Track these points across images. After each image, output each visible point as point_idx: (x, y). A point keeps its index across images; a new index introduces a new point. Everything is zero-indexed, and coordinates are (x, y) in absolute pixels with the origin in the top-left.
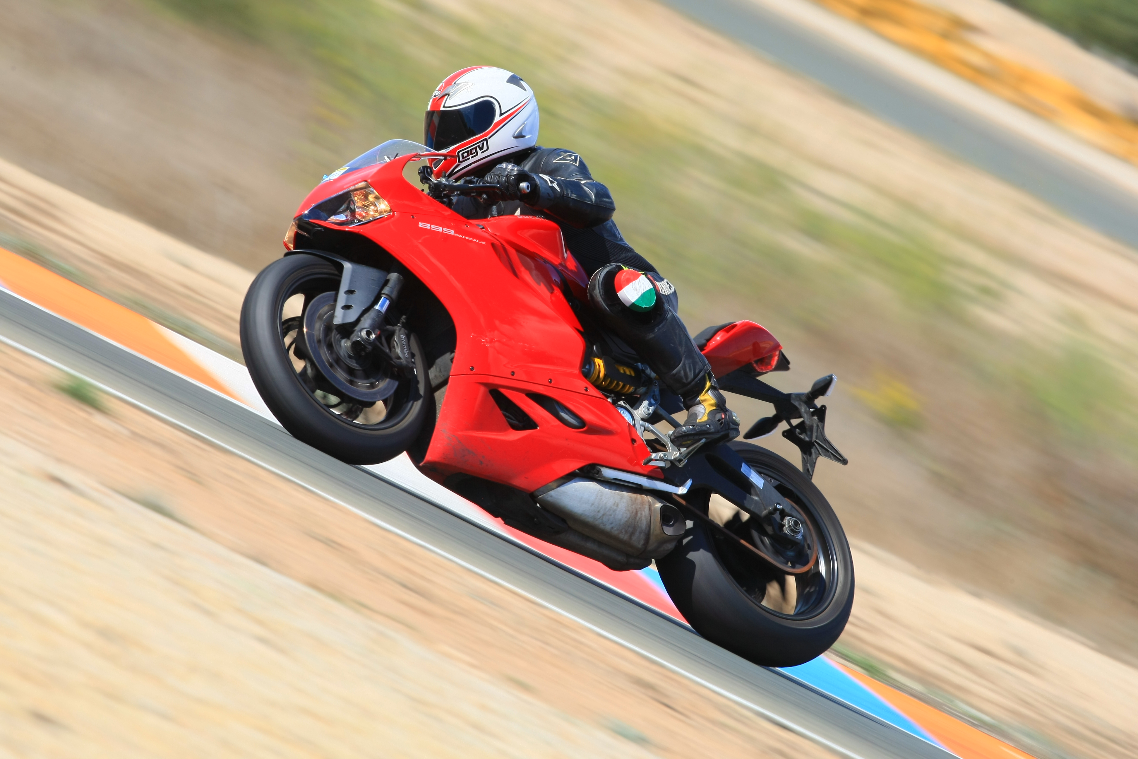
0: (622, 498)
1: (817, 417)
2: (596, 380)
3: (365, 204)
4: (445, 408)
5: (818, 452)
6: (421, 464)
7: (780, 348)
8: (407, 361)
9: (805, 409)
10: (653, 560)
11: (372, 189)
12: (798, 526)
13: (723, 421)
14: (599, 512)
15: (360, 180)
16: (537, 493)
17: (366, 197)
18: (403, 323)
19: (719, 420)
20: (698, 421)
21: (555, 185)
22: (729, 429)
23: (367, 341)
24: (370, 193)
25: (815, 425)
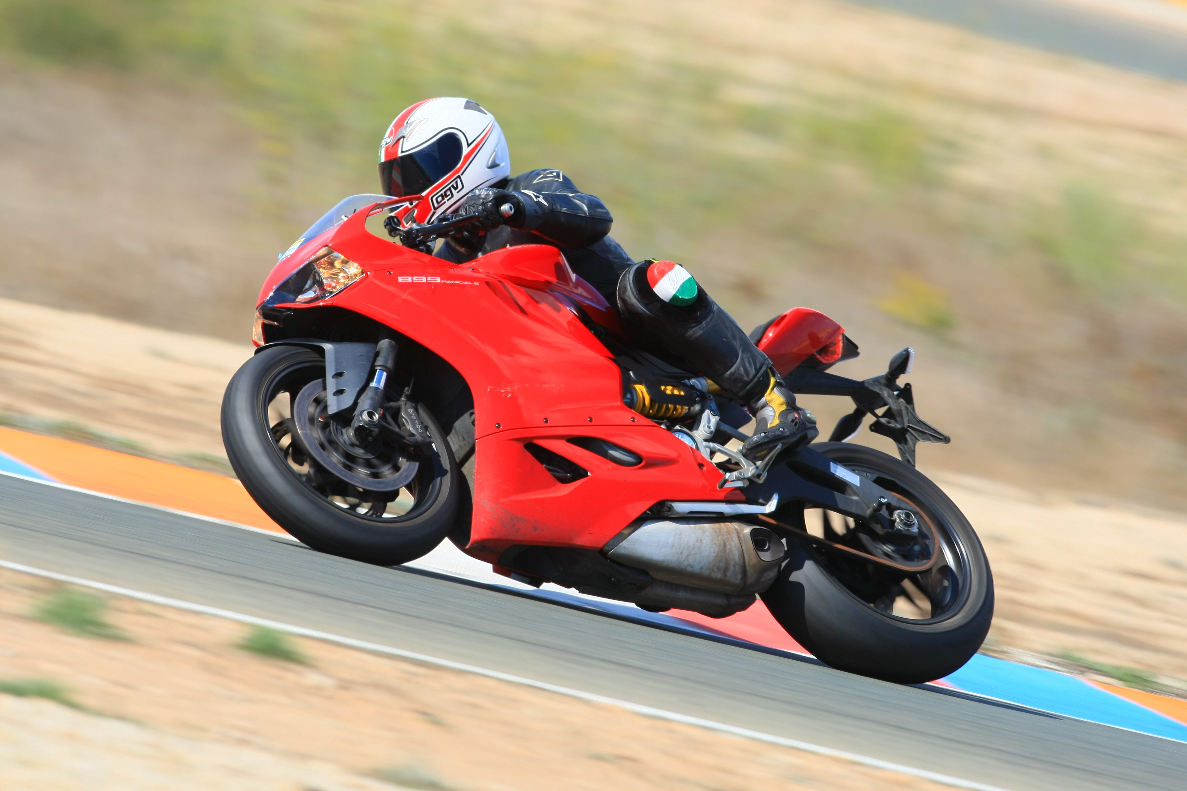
0: (704, 531)
1: (903, 398)
2: (642, 410)
3: (333, 273)
4: (478, 477)
5: (914, 438)
6: (467, 547)
7: (841, 332)
8: (422, 437)
9: (888, 393)
10: (757, 595)
11: (335, 254)
12: (911, 518)
13: (798, 420)
14: (682, 553)
15: (320, 247)
16: (606, 548)
17: (332, 264)
18: (407, 396)
19: (793, 421)
20: (769, 426)
21: (541, 200)
22: (806, 429)
23: (371, 423)
24: (335, 260)
25: (903, 409)
